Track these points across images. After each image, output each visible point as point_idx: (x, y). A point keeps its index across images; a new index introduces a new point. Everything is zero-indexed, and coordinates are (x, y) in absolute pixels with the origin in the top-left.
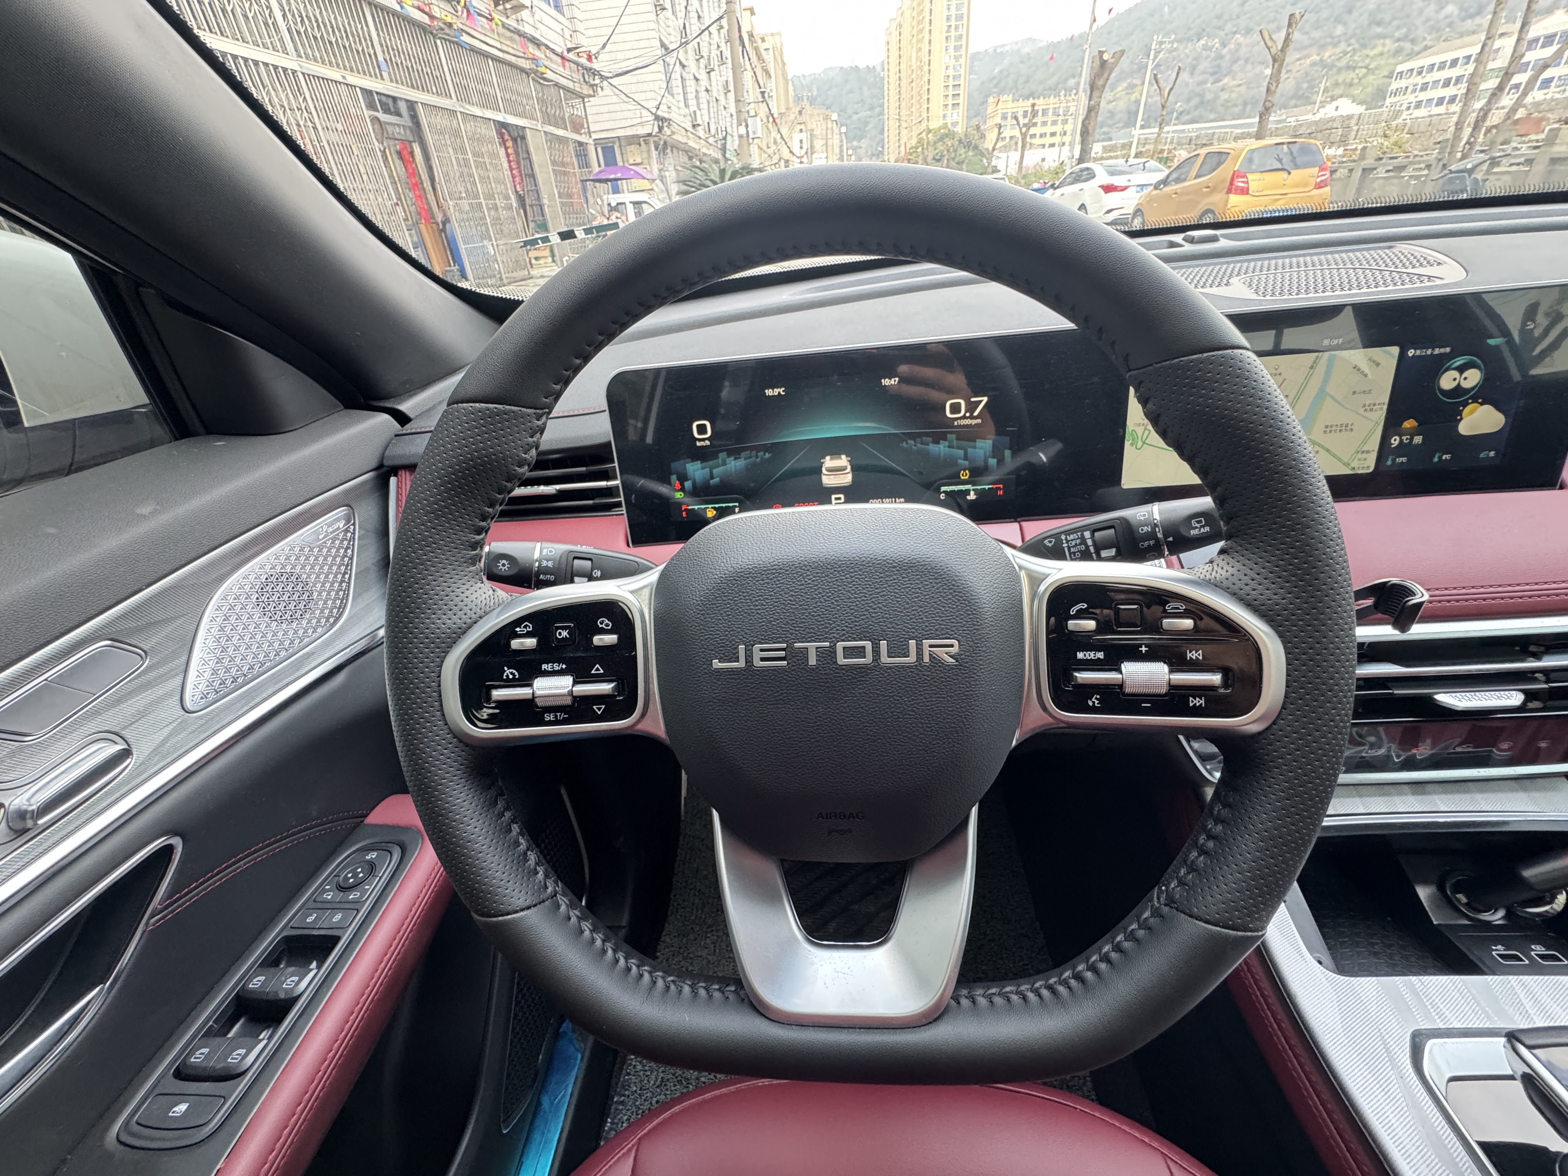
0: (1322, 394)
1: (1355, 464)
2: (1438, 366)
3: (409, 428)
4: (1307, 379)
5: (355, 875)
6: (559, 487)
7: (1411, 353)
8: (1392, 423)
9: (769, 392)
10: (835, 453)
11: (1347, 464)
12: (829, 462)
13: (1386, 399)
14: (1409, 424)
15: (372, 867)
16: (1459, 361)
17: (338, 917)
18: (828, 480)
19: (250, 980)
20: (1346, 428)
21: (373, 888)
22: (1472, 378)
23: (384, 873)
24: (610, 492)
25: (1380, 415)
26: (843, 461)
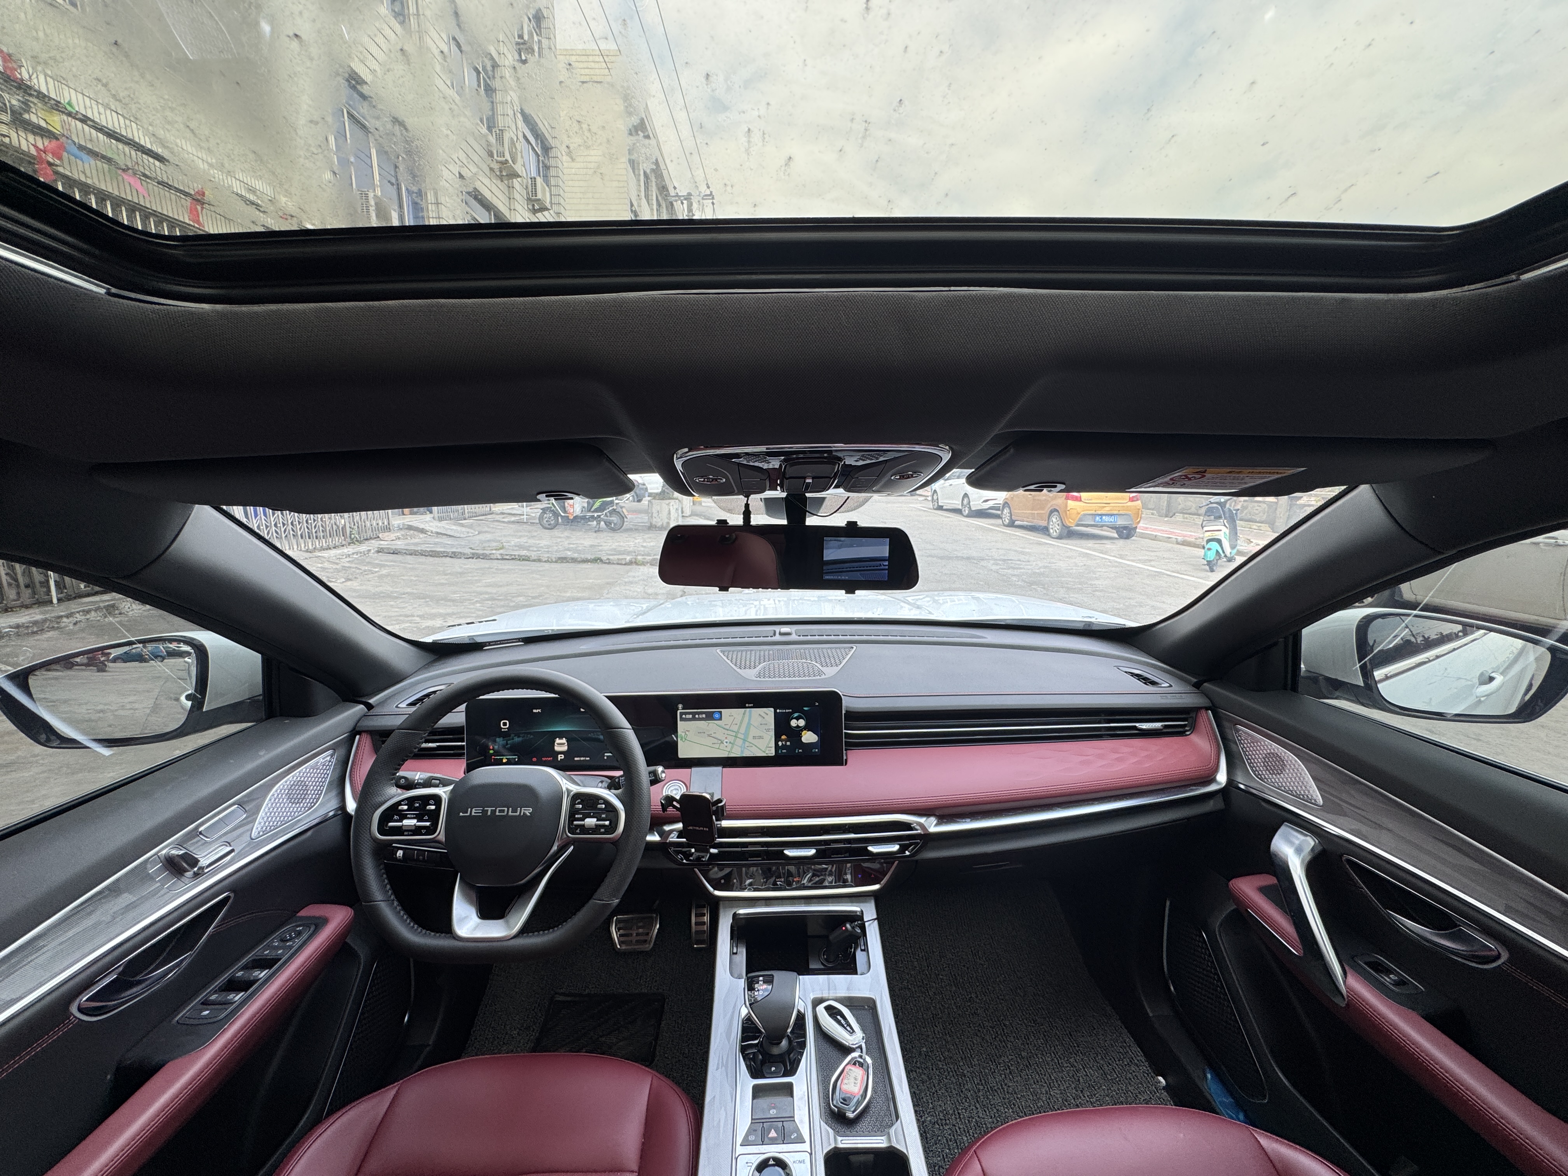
0: (749, 724)
1: (767, 752)
2: (789, 717)
3: (372, 712)
4: (743, 718)
5: (290, 936)
6: (438, 744)
7: (778, 711)
8: (777, 738)
9: (535, 711)
10: (561, 738)
11: (764, 752)
12: (558, 741)
13: (773, 727)
14: (784, 737)
15: (299, 934)
16: (796, 715)
17: (280, 952)
18: (557, 748)
19: (237, 973)
20: (761, 737)
21: (298, 942)
22: (802, 723)
23: (305, 936)
24: (462, 747)
25: (772, 733)
26: (564, 741)
